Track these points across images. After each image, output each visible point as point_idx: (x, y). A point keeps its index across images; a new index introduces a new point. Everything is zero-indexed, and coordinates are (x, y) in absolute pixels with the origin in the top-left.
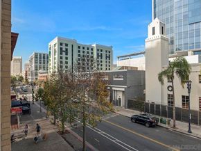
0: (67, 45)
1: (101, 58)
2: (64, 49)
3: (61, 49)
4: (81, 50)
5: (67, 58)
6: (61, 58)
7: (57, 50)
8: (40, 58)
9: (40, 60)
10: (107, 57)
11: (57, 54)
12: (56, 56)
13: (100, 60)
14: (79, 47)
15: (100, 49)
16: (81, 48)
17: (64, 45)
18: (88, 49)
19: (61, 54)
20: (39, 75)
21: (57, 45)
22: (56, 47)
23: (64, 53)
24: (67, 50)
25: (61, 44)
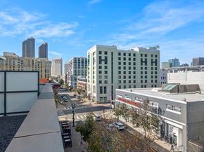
0: (106, 53)
1: (146, 65)
2: (103, 58)
3: (100, 57)
4: (122, 56)
5: (106, 67)
6: (100, 67)
7: (95, 59)
8: (79, 63)
9: (79, 65)
10: (152, 62)
11: (95, 63)
12: (95, 65)
13: (144, 66)
14: (120, 54)
15: (144, 53)
16: (122, 54)
17: (103, 53)
18: (130, 55)
19: (100, 63)
20: (78, 81)
21: (95, 54)
22: (95, 56)
23: (103, 62)
24: (106, 58)
25: (100, 53)
